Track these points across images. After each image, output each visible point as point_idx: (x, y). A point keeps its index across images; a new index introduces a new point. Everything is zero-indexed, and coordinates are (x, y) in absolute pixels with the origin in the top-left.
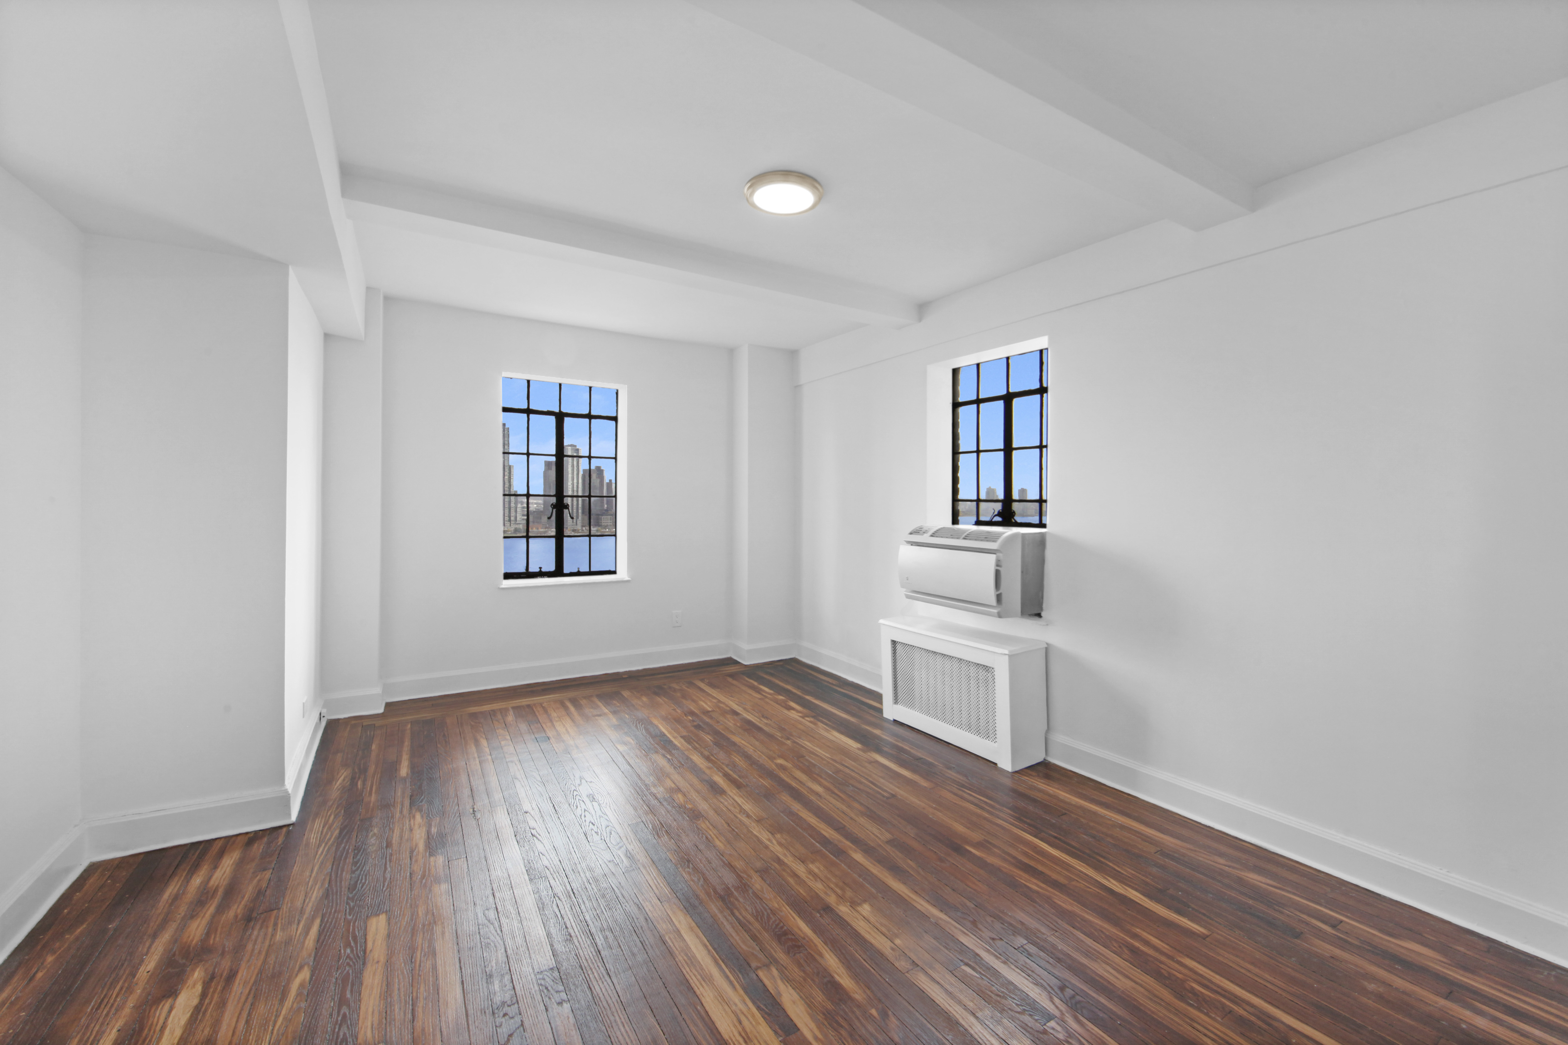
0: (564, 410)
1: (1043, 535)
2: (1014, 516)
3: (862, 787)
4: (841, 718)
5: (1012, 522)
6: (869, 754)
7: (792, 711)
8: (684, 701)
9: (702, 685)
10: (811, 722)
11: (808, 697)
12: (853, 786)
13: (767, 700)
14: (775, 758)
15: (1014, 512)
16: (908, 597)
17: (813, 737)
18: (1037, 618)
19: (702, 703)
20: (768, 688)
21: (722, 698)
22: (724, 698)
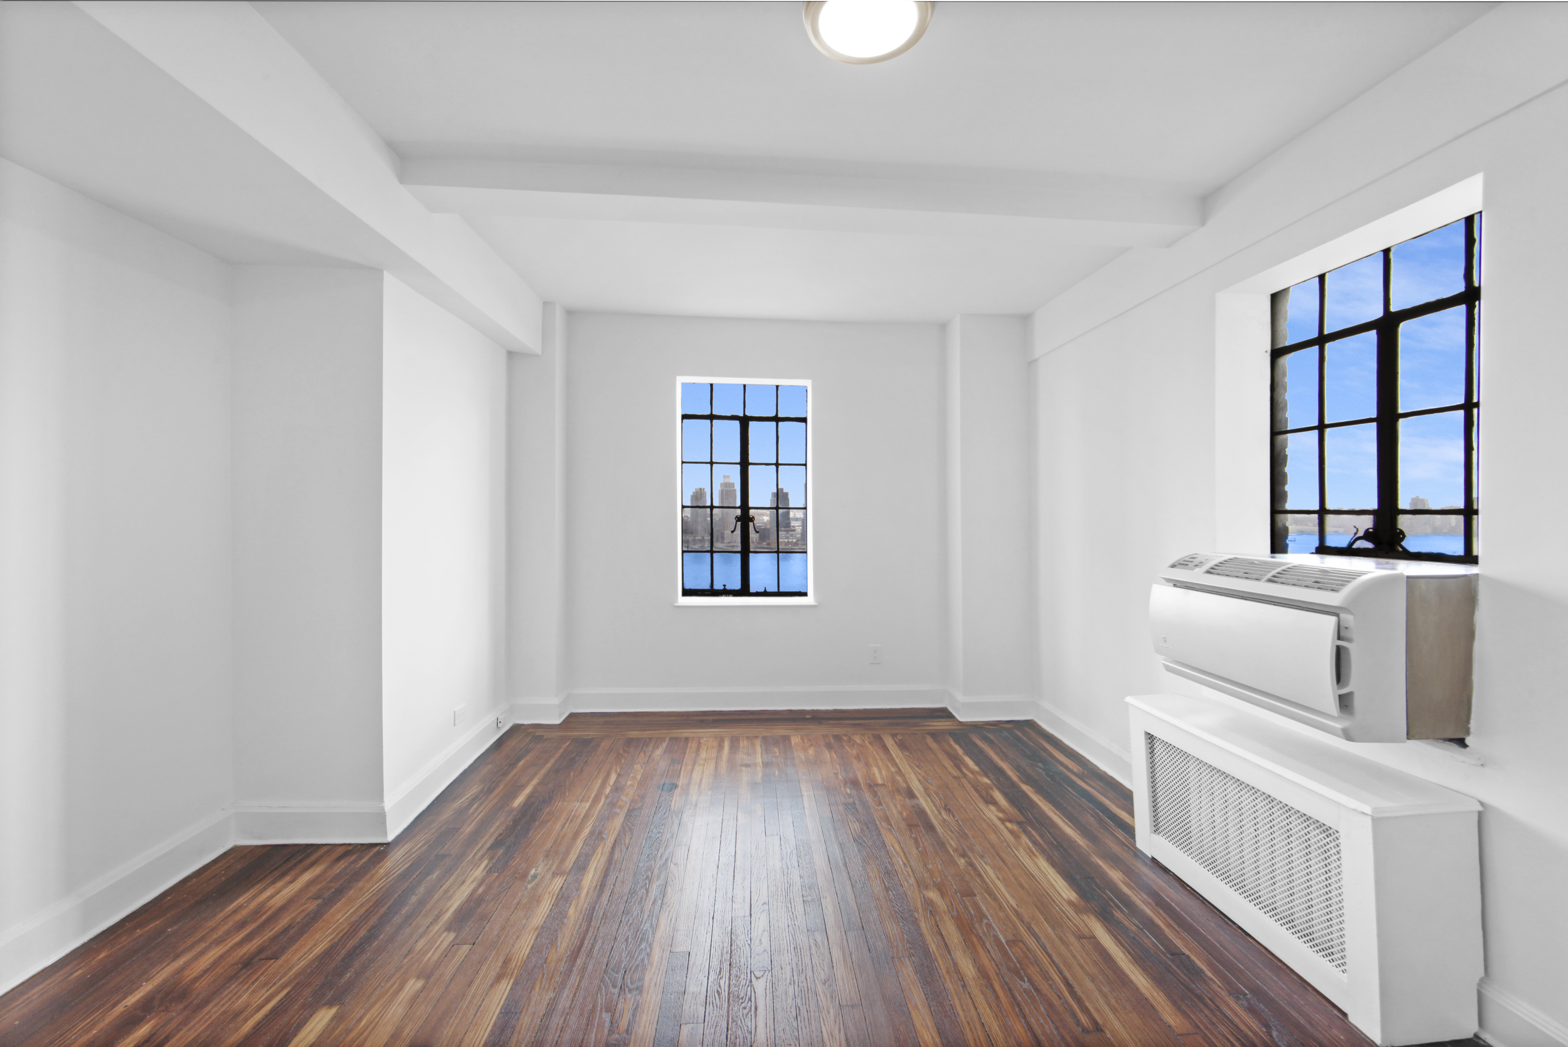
0: (748, 414)
1: (1470, 583)
2: (1403, 539)
3: (1044, 987)
4: (1063, 833)
5: (1398, 551)
6: (1085, 917)
7: (992, 808)
8: (855, 762)
9: (889, 742)
10: (1011, 832)
11: (1025, 788)
12: (1030, 981)
13: (964, 781)
14: (927, 888)
15: (1402, 532)
16: (1169, 669)
17: (1003, 861)
18: (1455, 747)
19: (875, 770)
20: (974, 761)
21: (905, 767)
22: (908, 767)
